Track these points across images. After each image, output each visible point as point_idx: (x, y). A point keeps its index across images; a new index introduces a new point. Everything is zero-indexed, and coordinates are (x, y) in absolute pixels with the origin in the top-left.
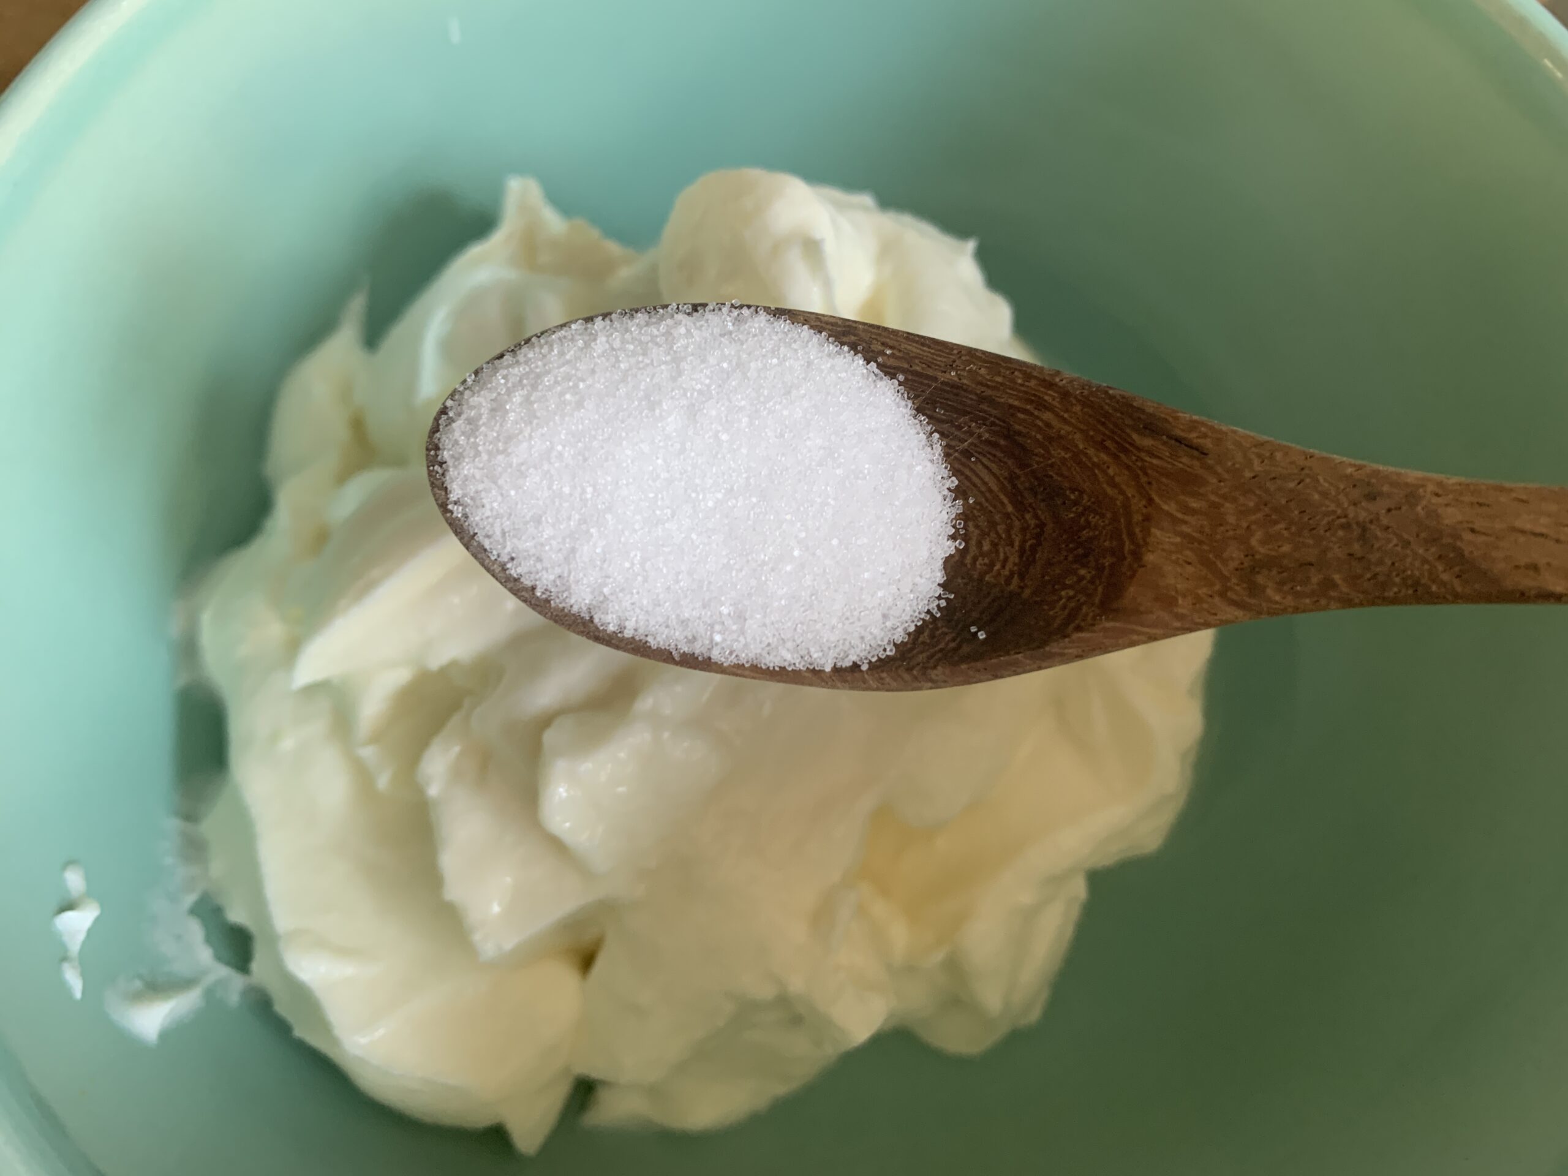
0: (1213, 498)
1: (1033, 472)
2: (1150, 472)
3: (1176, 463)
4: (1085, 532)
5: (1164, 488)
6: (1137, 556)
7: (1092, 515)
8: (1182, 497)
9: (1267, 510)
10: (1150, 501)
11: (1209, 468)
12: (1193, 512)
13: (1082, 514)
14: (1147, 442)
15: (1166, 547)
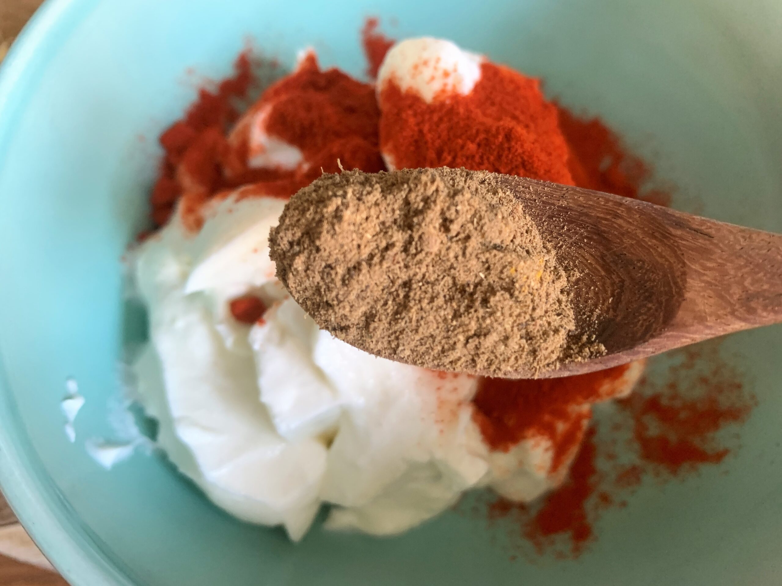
0: (719, 261)
1: (614, 252)
2: (682, 248)
3: (696, 243)
4: (648, 283)
5: (691, 256)
6: (680, 294)
7: (651, 274)
8: (702, 261)
9: (752, 266)
10: (684, 264)
11: (716, 245)
12: (710, 269)
13: (645, 273)
14: (679, 232)
15: (698, 289)
